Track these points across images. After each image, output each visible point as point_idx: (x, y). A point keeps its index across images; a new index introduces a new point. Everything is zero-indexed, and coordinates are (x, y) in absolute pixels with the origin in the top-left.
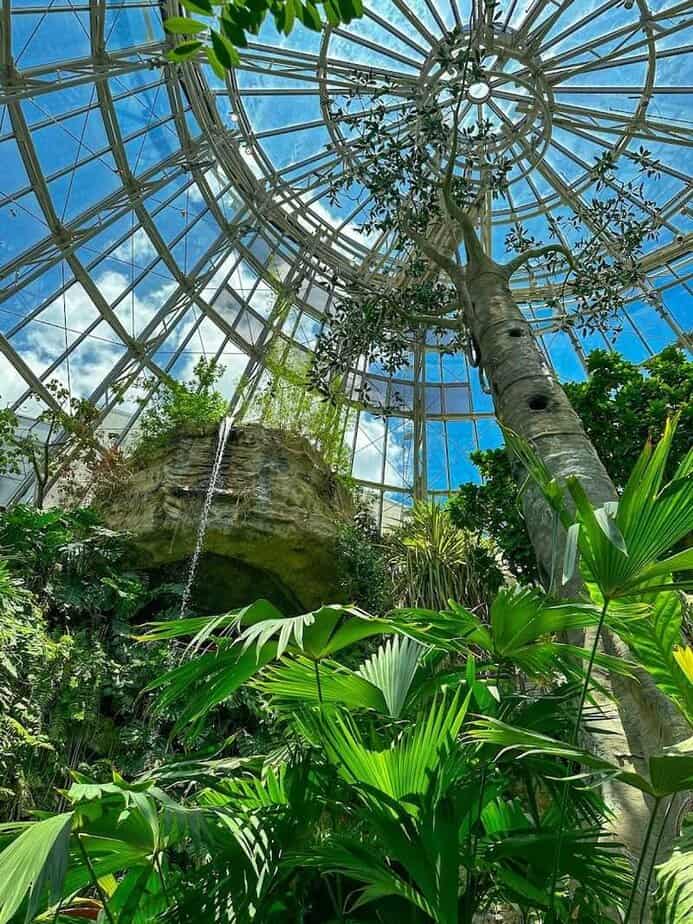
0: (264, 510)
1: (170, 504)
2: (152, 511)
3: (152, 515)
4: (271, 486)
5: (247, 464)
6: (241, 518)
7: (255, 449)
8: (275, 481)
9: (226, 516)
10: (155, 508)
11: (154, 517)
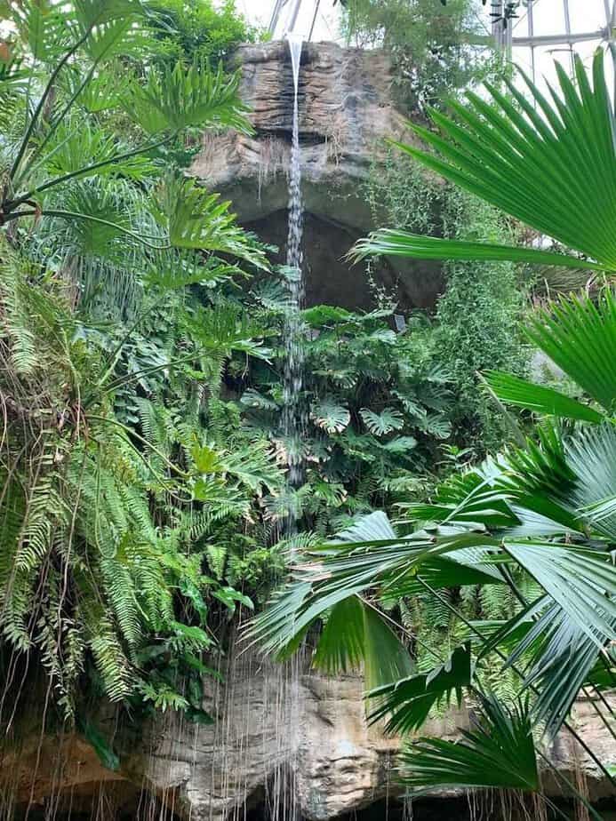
0: (358, 151)
1: (245, 146)
2: (224, 156)
3: (225, 162)
4: (361, 121)
5: (326, 94)
6: (331, 160)
7: (333, 75)
8: (364, 114)
9: (312, 160)
10: (226, 151)
11: (228, 163)
